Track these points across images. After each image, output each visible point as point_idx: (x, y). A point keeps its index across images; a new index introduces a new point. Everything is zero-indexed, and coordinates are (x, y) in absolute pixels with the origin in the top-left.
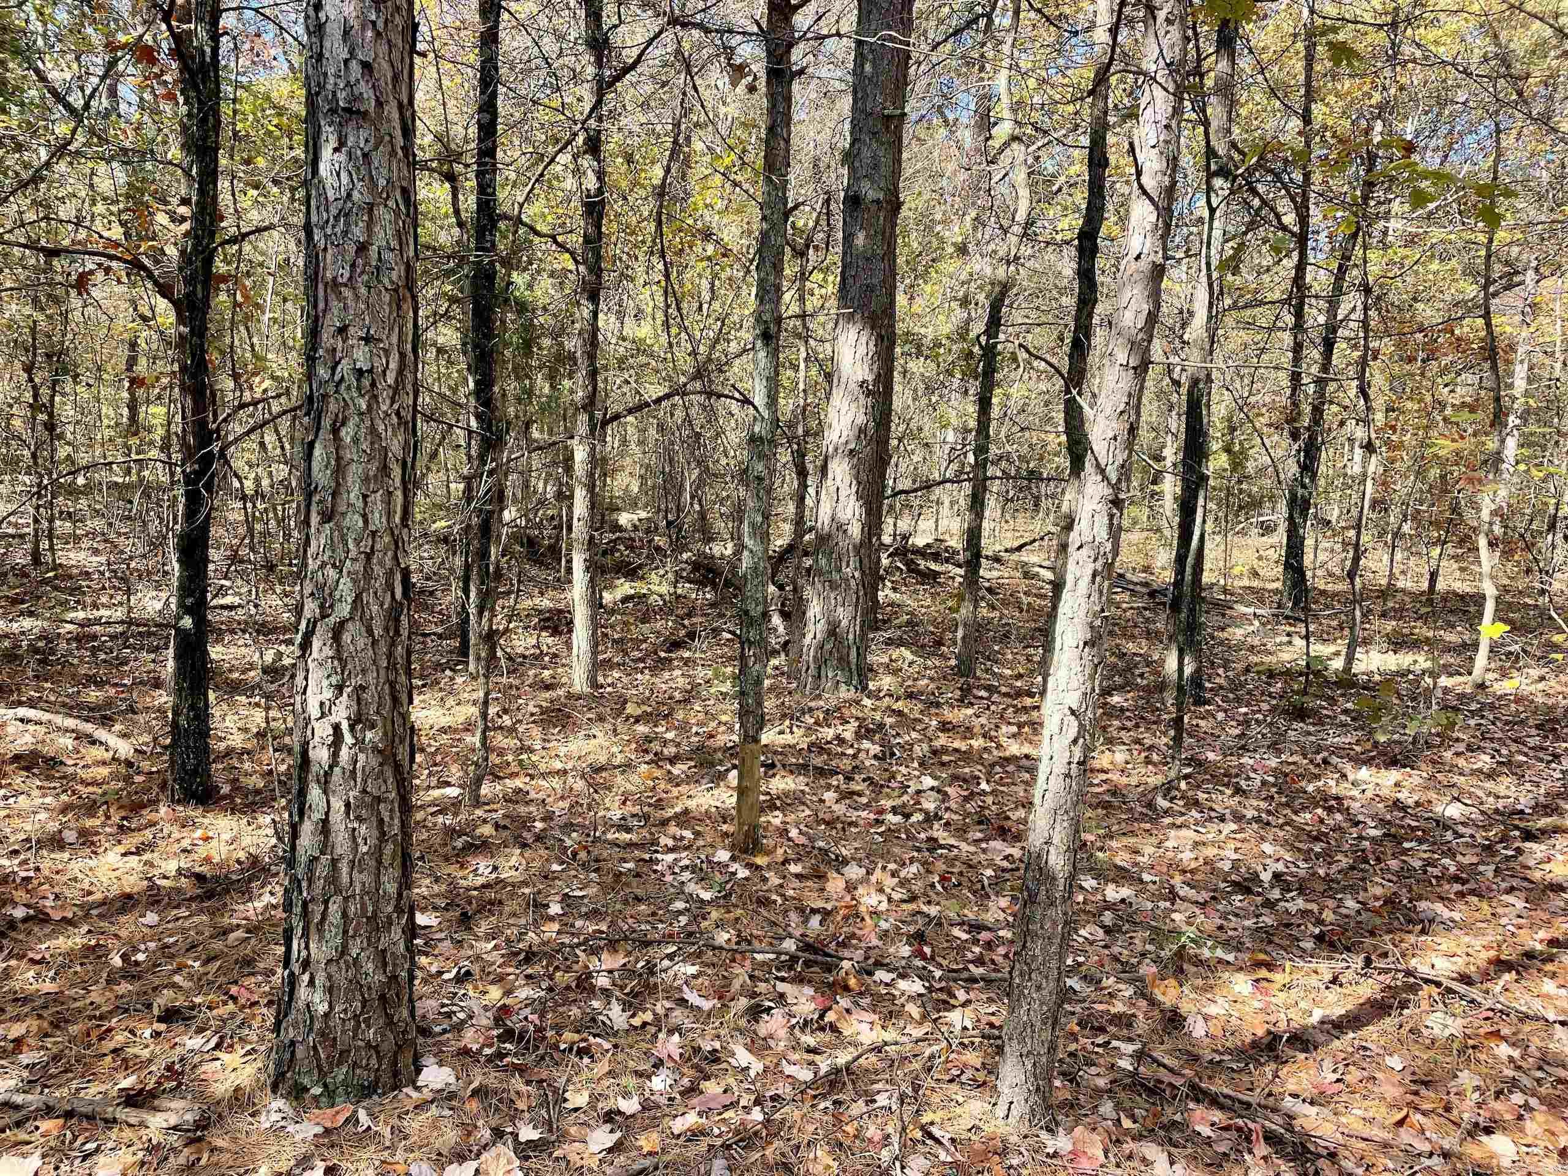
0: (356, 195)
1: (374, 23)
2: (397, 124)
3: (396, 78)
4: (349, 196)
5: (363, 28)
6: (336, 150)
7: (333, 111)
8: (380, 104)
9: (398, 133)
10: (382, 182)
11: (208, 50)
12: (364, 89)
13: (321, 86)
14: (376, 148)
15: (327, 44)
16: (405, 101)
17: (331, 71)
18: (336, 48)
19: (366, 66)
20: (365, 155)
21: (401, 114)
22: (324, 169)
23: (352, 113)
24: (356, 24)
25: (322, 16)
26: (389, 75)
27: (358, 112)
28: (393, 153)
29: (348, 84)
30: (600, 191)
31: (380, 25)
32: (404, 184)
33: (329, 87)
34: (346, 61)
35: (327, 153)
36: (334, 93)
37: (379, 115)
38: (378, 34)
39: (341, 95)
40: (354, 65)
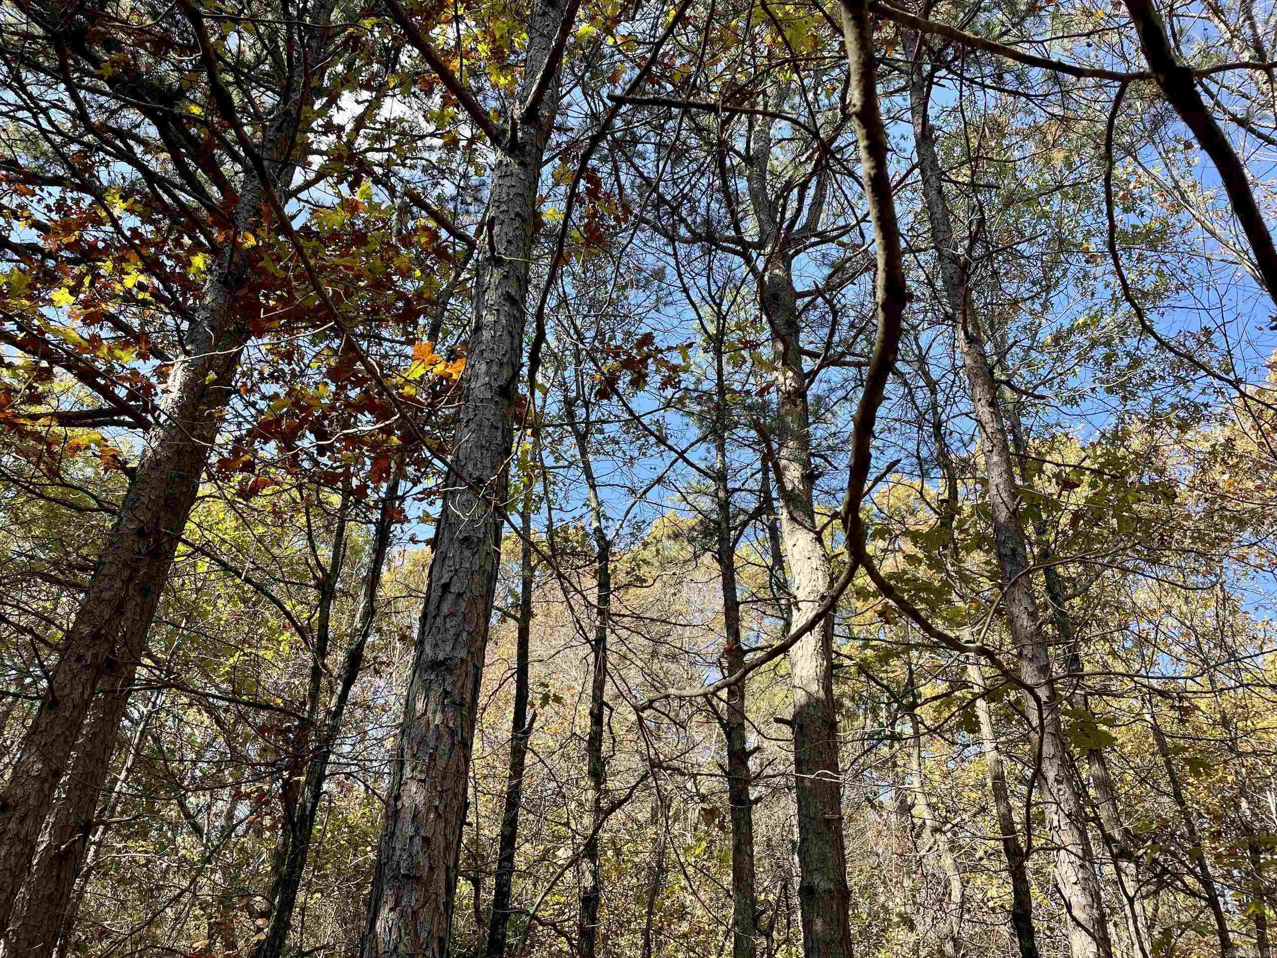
0: (402, 948)
1: (436, 808)
2: (442, 885)
3: (447, 848)
4: (396, 948)
5: (428, 811)
6: (391, 910)
7: (395, 877)
8: (431, 869)
9: (443, 890)
10: (424, 935)
11: (309, 805)
12: (423, 860)
13: (389, 858)
14: (423, 906)
15: (399, 825)
16: (452, 864)
17: (398, 846)
18: (407, 828)
19: (426, 840)
20: (414, 912)
21: (447, 875)
22: (379, 925)
23: (412, 878)
24: (421, 808)
25: (399, 804)
26: (443, 845)
27: (415, 877)
28: (437, 908)
29: (410, 856)
30: (595, 889)
31: (441, 808)
32: (442, 934)
33: (396, 858)
34: (411, 838)
35: (384, 912)
36: (398, 863)
37: (430, 880)
38: (439, 816)
39: (403, 865)
40: (417, 840)
